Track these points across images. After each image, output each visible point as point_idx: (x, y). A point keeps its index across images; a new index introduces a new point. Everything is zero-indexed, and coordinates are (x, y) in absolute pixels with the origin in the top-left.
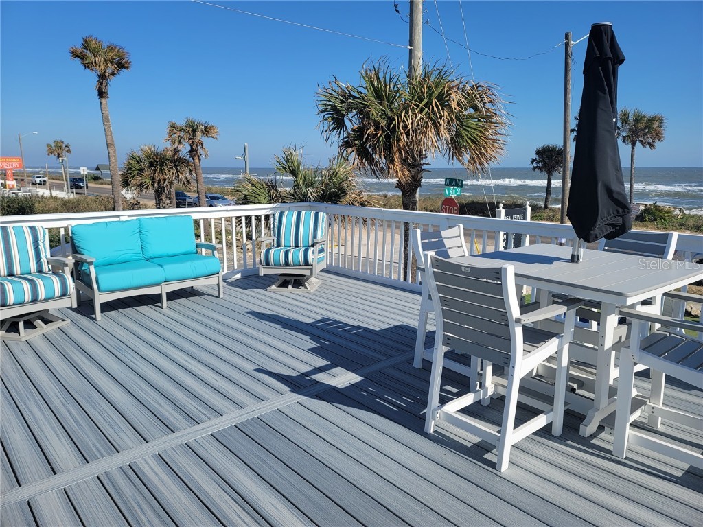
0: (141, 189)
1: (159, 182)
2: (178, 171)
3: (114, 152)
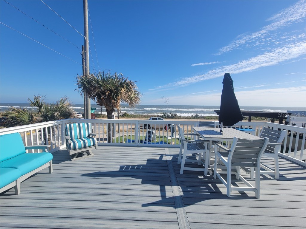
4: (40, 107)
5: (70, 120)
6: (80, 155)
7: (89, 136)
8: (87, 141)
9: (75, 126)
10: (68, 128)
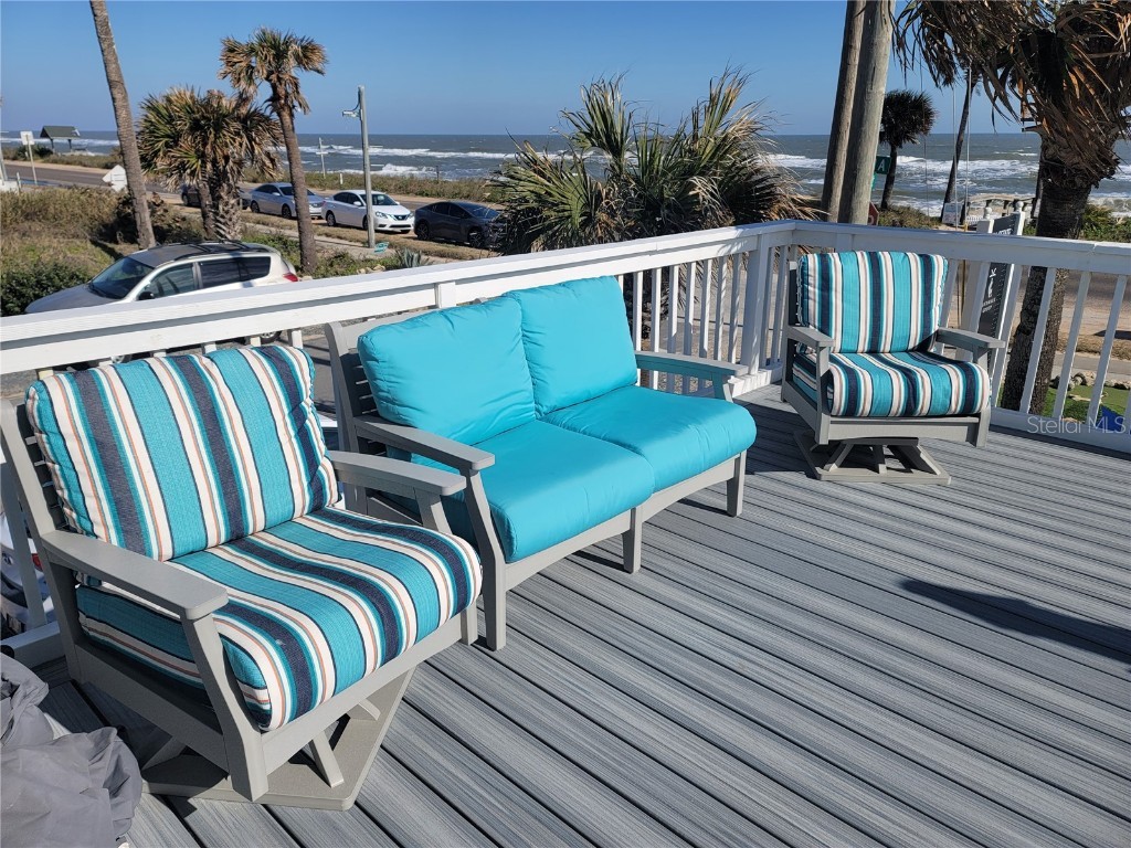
0: (181, 176)
1: (214, 162)
2: (251, 139)
3: (125, 98)
4: (616, 150)
5: (794, 232)
6: (862, 455)
7: (923, 347)
8: (927, 379)
9: (851, 268)
10: (811, 280)
